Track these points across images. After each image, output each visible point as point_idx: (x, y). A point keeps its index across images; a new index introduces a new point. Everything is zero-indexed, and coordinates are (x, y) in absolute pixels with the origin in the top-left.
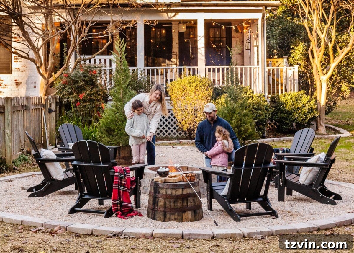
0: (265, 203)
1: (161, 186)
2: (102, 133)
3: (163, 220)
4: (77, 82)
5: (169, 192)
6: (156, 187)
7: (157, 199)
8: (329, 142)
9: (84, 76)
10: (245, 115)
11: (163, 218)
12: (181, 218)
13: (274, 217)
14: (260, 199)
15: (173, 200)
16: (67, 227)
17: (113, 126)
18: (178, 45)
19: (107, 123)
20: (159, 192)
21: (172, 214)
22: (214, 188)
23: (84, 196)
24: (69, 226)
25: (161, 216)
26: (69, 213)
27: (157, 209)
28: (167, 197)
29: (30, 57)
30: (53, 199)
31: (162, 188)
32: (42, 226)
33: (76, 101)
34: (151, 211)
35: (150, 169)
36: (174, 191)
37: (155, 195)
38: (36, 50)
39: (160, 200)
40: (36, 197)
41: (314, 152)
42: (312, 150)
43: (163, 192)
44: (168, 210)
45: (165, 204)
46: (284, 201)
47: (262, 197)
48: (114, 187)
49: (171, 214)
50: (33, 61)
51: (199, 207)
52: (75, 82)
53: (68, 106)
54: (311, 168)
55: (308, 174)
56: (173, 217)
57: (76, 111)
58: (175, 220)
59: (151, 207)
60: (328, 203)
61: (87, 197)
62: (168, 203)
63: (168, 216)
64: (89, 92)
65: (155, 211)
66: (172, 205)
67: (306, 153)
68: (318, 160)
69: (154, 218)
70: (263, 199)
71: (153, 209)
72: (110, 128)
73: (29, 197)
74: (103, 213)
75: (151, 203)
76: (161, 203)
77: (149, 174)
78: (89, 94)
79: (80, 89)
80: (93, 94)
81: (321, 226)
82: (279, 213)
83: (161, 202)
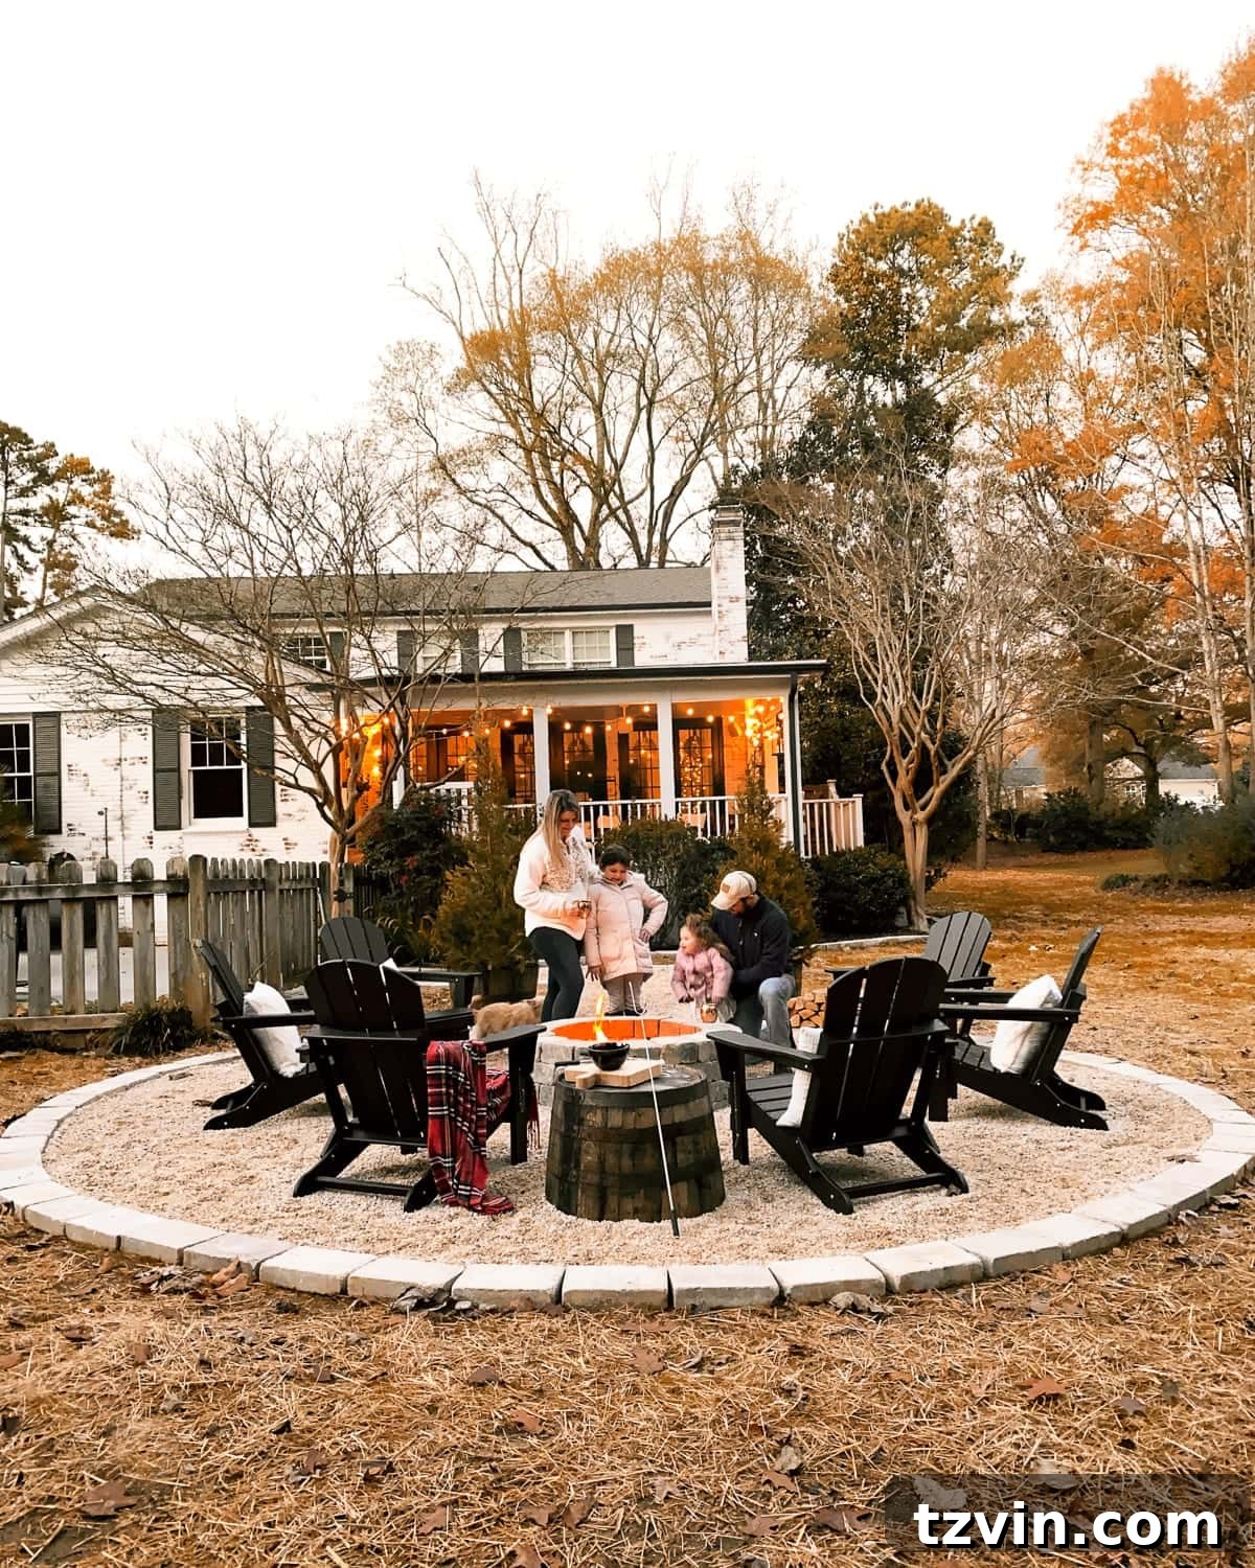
0: (918, 1145)
1: (588, 1101)
2: (444, 939)
3: (596, 1215)
4: (401, 832)
5: (616, 1119)
6: (571, 1103)
7: (575, 1145)
8: (1077, 948)
9: (417, 819)
10: (788, 886)
11: (597, 1207)
12: (655, 1207)
13: (953, 1188)
14: (900, 1132)
15: (626, 1148)
16: (259, 1265)
17: (470, 922)
18: (617, 764)
19: (455, 915)
20: (581, 1122)
21: (627, 1195)
22: (754, 1097)
23: (349, 1133)
24: (267, 1264)
25: (591, 1203)
26: (295, 1195)
27: (578, 1177)
28: (606, 1135)
29: (302, 783)
30: (275, 1132)
31: (591, 1109)
32: (180, 1263)
33: (402, 872)
34: (556, 1182)
35: (559, 1032)
36: (631, 1116)
37: (569, 1129)
38: (315, 768)
39: (584, 1145)
40: (224, 1127)
41: (990, 975)
42: (986, 968)
43: (594, 1119)
44: (610, 1181)
45: (602, 1161)
46: (946, 1120)
47: (906, 1122)
48: (432, 1111)
49: (622, 1195)
50: (311, 792)
51: (713, 1163)
52: (398, 832)
53: (383, 884)
54: (1027, 1024)
55: (1019, 1041)
56: (629, 1205)
57: (401, 895)
58: (637, 1214)
59: (557, 1170)
60: (1082, 1126)
61: (359, 1136)
62: (611, 1160)
63: (612, 1201)
64: (427, 852)
65: (571, 1183)
66: (627, 1163)
67: (968, 977)
68: (1046, 1002)
69: (566, 1205)
70: (910, 1129)
71: (563, 1177)
72: (463, 926)
73: (206, 1128)
74: (403, 1193)
75: (557, 1155)
76: (589, 1157)
77: (553, 1048)
78: (427, 858)
79: (409, 848)
80: (437, 857)
81: (1131, 1226)
82: (970, 1179)
83: (587, 1153)
